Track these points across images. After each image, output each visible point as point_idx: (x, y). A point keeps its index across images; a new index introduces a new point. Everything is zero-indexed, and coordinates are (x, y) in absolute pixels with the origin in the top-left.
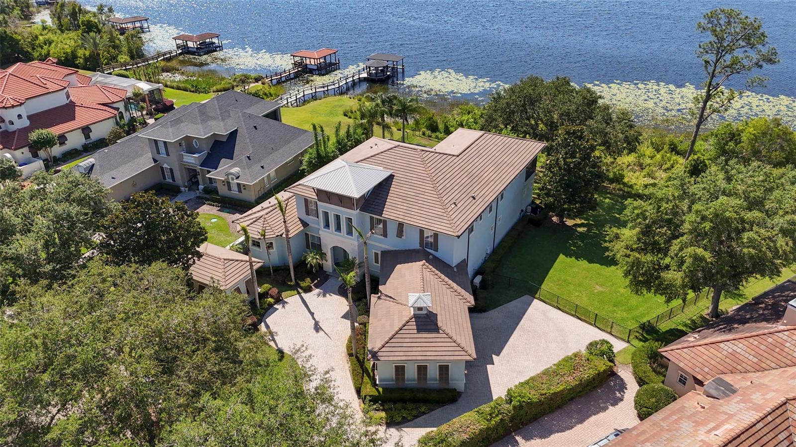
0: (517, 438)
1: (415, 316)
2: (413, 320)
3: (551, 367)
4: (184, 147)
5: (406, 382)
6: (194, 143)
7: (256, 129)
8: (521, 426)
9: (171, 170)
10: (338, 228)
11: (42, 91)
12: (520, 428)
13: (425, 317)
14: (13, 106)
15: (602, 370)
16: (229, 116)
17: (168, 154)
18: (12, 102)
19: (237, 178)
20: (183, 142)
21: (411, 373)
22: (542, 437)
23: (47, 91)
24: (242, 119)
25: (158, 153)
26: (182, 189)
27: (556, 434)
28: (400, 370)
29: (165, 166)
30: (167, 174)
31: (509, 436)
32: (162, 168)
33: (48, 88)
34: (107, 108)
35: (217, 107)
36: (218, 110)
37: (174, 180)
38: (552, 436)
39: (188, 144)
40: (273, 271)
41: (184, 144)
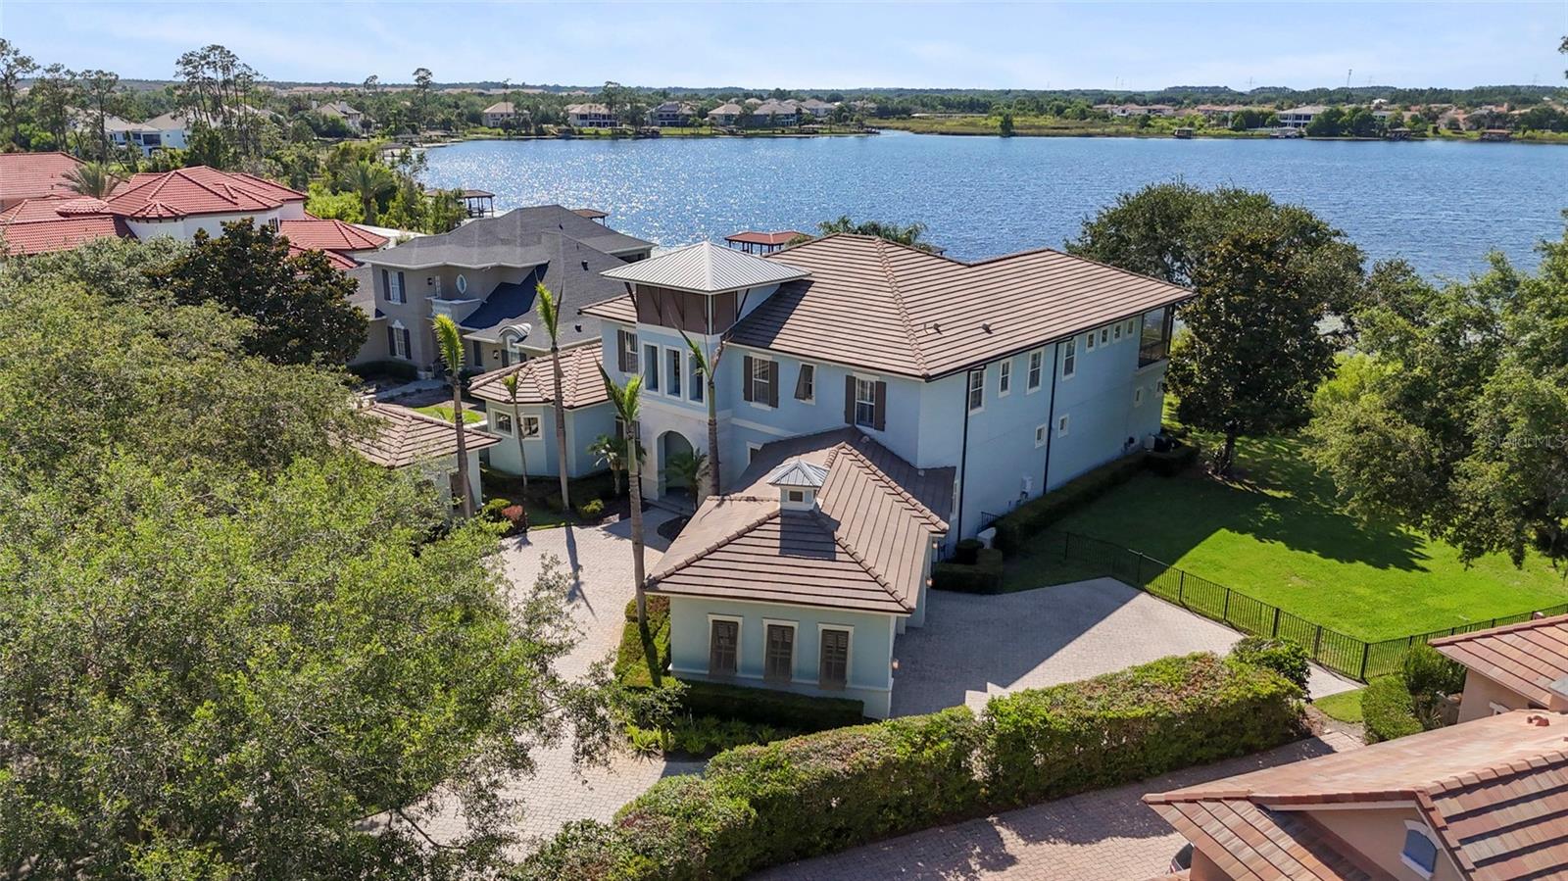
0: (1004, 832)
1: (783, 514)
2: (778, 520)
3: (1123, 673)
4: (438, 289)
5: (740, 674)
6: (458, 283)
7: (586, 269)
8: (1018, 802)
9: (406, 332)
10: (676, 390)
11: (230, 207)
12: (1016, 807)
13: (805, 519)
14: (160, 218)
15: (1266, 692)
16: (539, 242)
17: (403, 300)
18: (161, 211)
19: (521, 340)
20: (437, 278)
21: (751, 649)
22: (1075, 839)
23: (235, 208)
24: (561, 248)
25: (388, 297)
26: (422, 374)
27: (1120, 841)
28: (725, 634)
29: (397, 325)
30: (399, 343)
31: (978, 820)
32: (391, 330)
33: (236, 204)
34: (339, 257)
35: (518, 223)
36: (519, 228)
37: (409, 356)
38: (1104, 842)
39: (446, 282)
40: (528, 482)
41: (438, 284)
